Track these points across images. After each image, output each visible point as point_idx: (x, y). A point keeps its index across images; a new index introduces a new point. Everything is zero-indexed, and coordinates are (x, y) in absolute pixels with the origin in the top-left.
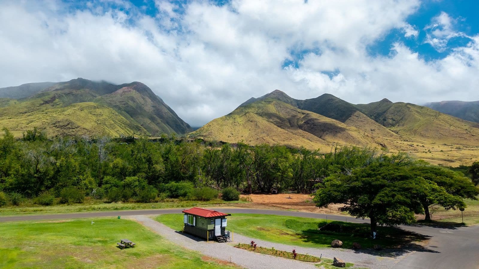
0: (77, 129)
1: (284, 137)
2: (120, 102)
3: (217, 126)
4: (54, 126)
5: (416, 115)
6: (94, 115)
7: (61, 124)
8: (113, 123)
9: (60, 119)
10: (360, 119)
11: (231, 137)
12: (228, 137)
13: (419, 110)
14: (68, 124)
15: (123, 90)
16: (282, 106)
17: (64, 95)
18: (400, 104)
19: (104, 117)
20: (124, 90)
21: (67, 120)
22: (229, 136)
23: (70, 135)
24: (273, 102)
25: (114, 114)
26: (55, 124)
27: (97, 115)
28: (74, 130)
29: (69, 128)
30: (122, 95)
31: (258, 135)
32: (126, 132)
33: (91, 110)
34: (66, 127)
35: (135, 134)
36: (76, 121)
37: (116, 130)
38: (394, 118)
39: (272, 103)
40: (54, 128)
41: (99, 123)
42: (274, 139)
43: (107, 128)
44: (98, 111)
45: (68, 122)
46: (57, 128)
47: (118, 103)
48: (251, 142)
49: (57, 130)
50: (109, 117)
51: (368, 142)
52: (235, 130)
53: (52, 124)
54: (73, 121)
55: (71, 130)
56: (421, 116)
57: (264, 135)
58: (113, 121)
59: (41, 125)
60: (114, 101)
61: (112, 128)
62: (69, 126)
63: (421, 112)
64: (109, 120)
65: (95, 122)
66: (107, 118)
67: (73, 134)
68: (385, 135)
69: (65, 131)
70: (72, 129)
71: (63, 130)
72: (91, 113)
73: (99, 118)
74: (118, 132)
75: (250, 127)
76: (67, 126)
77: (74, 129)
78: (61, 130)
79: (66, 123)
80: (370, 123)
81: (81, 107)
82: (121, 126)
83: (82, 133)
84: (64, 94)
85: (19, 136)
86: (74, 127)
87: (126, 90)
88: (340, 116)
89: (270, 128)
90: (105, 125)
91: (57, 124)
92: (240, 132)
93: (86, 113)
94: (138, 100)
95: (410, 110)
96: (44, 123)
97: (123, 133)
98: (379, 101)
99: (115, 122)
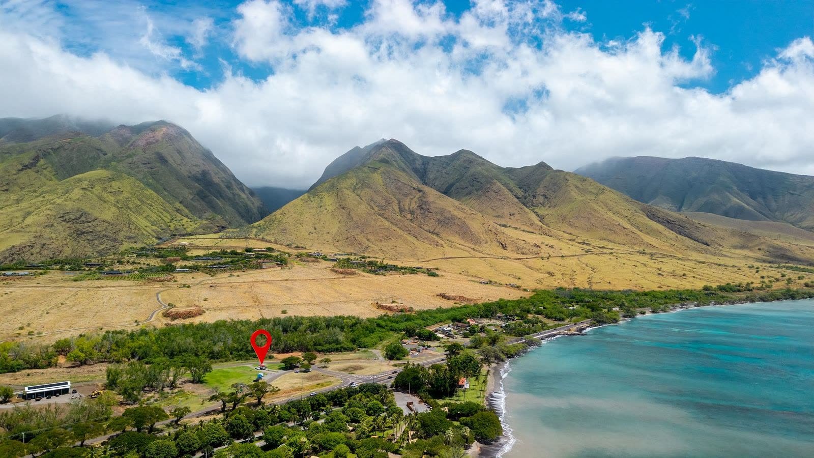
0: (94, 223)
1: (382, 235)
2: (144, 164)
3: (294, 215)
4: (62, 221)
5: (573, 193)
6: (111, 192)
7: (72, 216)
8: (139, 203)
9: (68, 209)
10: (498, 197)
11: (313, 235)
12: (309, 234)
13: (579, 185)
14: (81, 216)
15: (146, 140)
16: (392, 177)
17: (50, 151)
18: (558, 174)
19: (125, 195)
20: (148, 141)
21: (78, 210)
22: (310, 232)
23: (87, 233)
24: (381, 169)
25: (138, 187)
26: (63, 217)
27: (114, 193)
28: (90, 224)
29: (84, 222)
30: (144, 149)
31: (349, 232)
32: (160, 217)
33: (104, 186)
34: (80, 220)
35: (173, 219)
36: (91, 210)
37: (145, 215)
38: (546, 194)
39: (379, 171)
40: (64, 223)
41: (120, 206)
42: (369, 238)
43: (132, 213)
44: (116, 185)
45: (81, 213)
46: (67, 222)
47: (142, 166)
48: (339, 242)
49: (68, 226)
50: (131, 193)
51: (488, 240)
52: (320, 220)
53: (60, 217)
54: (87, 210)
55: (86, 224)
56: (579, 193)
57: (357, 231)
58: (139, 200)
59: (47, 221)
60: (136, 164)
61: (140, 212)
62: (83, 219)
63: (581, 187)
64: (133, 199)
65: (115, 205)
66: (130, 196)
67: (90, 230)
68: (524, 223)
69: (78, 226)
70: (88, 222)
71: (75, 225)
72: (105, 191)
73: (119, 198)
74: (148, 217)
75: (341, 218)
76: (80, 218)
77: (90, 222)
78: (73, 226)
79: (78, 215)
80: (510, 203)
81: (89, 182)
82: (152, 208)
83: (101, 229)
84: (52, 149)
85: (24, 241)
86: (89, 220)
87: (151, 141)
88: (476, 189)
89: (367, 221)
90: (129, 208)
91: (67, 217)
92: (327, 224)
93: (99, 191)
94: (172, 157)
95: (568, 184)
96: (49, 217)
97: (156, 220)
98: (534, 164)
99: (142, 202)
